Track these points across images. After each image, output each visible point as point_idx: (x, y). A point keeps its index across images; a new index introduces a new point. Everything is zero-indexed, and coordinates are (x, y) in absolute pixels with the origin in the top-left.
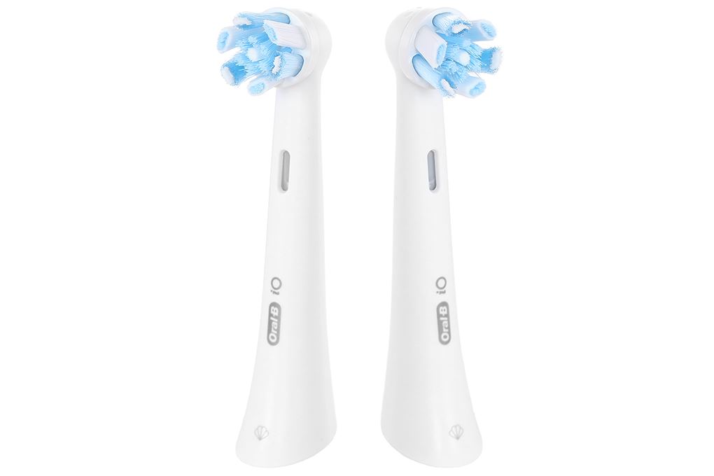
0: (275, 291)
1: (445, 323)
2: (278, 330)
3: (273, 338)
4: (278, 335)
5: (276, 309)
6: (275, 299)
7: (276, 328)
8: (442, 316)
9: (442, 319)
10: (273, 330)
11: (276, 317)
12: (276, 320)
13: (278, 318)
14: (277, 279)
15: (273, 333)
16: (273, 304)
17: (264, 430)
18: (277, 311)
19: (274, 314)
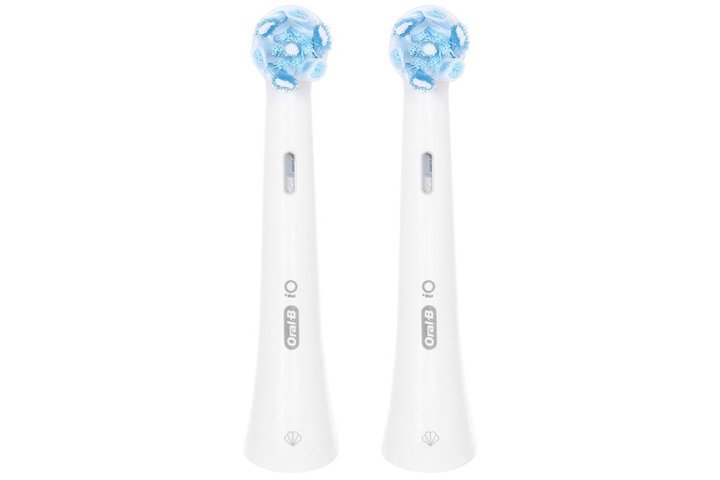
3: (291, 341)
4: (297, 339)
5: (293, 312)
6: (292, 302)
7: (295, 331)
9: (426, 322)
10: (291, 335)
11: (293, 320)
12: (295, 324)
13: (297, 320)
14: (293, 281)
15: (292, 337)
16: (289, 308)
17: (295, 435)
18: (295, 314)
19: (291, 317)
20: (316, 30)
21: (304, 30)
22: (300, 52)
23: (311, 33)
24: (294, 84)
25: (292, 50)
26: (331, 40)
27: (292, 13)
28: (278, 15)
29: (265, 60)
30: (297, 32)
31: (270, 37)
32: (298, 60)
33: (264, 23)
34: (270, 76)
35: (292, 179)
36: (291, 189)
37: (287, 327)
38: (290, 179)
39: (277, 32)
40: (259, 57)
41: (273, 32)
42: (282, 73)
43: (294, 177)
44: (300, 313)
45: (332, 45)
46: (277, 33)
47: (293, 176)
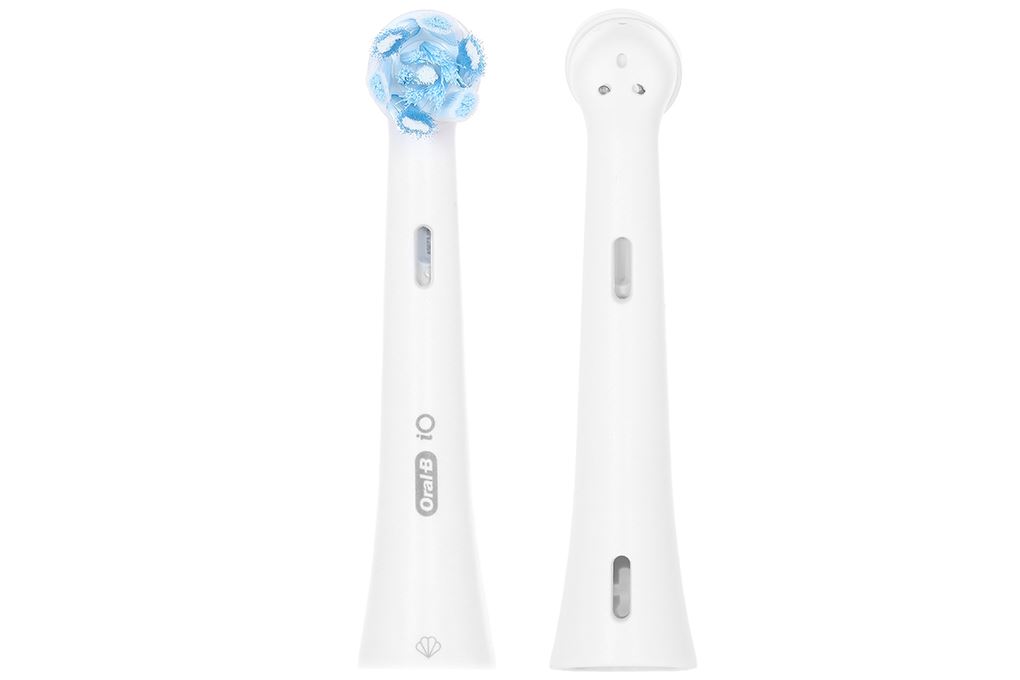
0: (425, 435)
1: (428, 484)
2: (435, 491)
3: (426, 504)
4: (435, 500)
5: (429, 461)
6: (426, 446)
7: (431, 489)
8: (422, 472)
9: (422, 476)
10: (426, 494)
11: (429, 473)
12: (431, 478)
13: (434, 473)
14: (428, 416)
15: (427, 497)
16: (423, 455)
17: (432, 641)
18: (431, 464)
19: (426, 469)
20: (463, 46)
21: (444, 46)
22: (439, 77)
23: (455, 51)
24: (430, 126)
25: (427, 75)
26: (485, 60)
27: (427, 22)
28: (406, 24)
29: (387, 90)
30: (434, 48)
31: (394, 57)
32: (435, 91)
33: (385, 36)
34: (394, 114)
35: (428, 265)
36: (425, 281)
37: (420, 484)
38: (424, 265)
39: (404, 49)
40: (379, 86)
41: (400, 50)
42: (413, 110)
43: (430, 262)
44: (438, 462)
45: (487, 69)
46: (404, 51)
47: (428, 260)
